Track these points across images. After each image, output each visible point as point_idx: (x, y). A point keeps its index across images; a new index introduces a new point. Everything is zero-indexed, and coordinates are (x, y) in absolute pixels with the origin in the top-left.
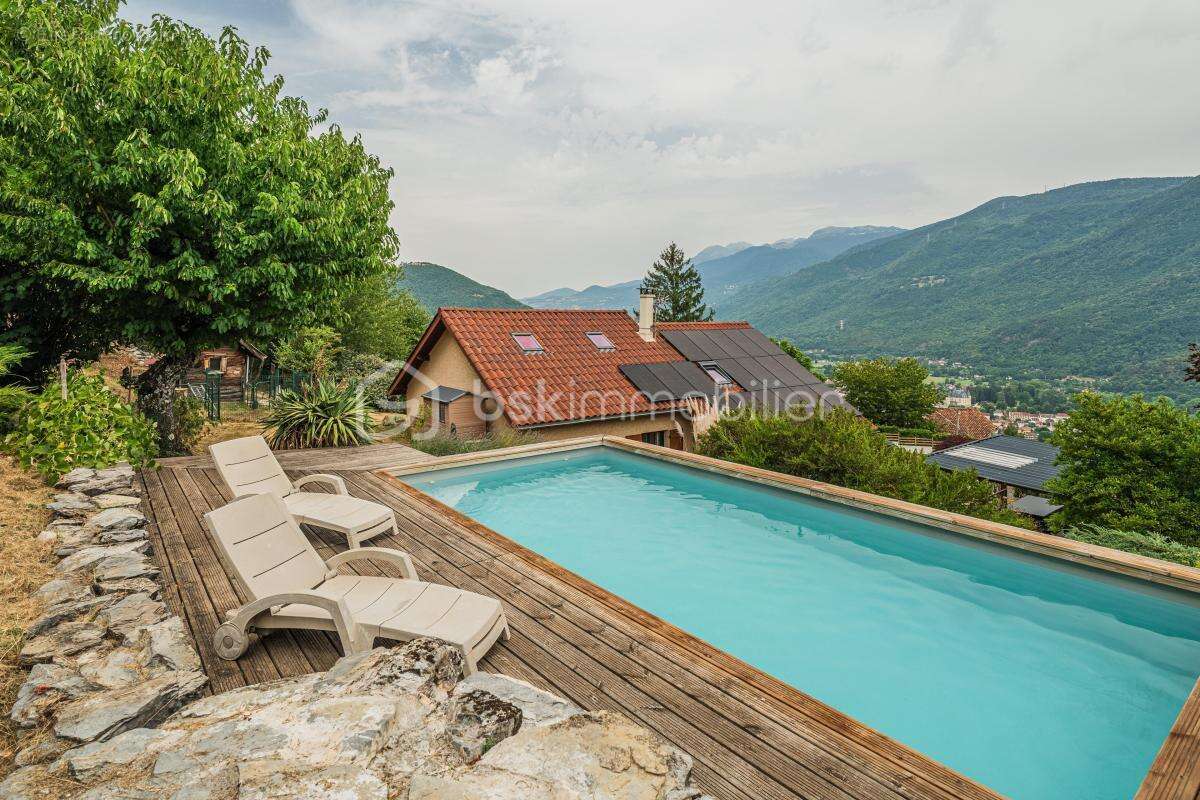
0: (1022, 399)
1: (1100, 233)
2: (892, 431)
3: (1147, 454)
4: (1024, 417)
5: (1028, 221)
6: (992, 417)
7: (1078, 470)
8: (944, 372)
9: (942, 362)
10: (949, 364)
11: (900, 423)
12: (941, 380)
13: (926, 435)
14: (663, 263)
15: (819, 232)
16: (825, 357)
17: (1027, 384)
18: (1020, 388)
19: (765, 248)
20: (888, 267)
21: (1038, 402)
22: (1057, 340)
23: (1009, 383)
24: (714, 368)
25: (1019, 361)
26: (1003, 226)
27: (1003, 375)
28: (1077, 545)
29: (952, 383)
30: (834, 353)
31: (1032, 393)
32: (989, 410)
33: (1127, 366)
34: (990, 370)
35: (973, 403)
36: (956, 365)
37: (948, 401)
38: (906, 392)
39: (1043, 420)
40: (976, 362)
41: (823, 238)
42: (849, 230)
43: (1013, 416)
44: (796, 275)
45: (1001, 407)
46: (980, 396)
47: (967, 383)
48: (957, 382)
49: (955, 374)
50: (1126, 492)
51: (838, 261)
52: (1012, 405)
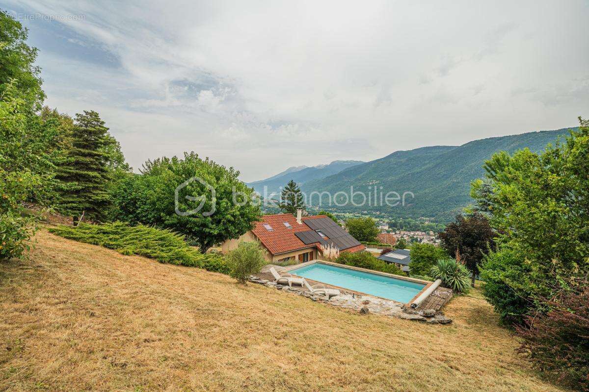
0: (405, 226)
1: (430, 165)
2: (365, 243)
3: (428, 257)
4: (406, 233)
5: (407, 160)
6: (396, 233)
7: (415, 261)
8: (379, 216)
9: (378, 213)
10: (381, 213)
11: (366, 240)
12: (378, 219)
13: (375, 245)
14: (289, 187)
15: (333, 162)
16: (336, 212)
17: (407, 220)
18: (405, 222)
19: (313, 168)
20: (359, 177)
21: (411, 227)
22: (417, 204)
23: (401, 220)
24: (320, 232)
25: (404, 212)
26: (399, 162)
27: (399, 217)
28: (411, 278)
29: (382, 221)
30: (339, 210)
31: (409, 224)
32: (394, 231)
33: (439, 214)
34: (395, 216)
35: (389, 228)
36: (383, 214)
37: (380, 227)
38: (368, 230)
39: (412, 233)
40: (390, 212)
41: (334, 164)
42: (344, 162)
43: (402, 233)
44: (325, 179)
45: (399, 229)
46: (392, 225)
47: (387, 221)
48: (383, 220)
49: (382, 217)
50: (424, 266)
51: (340, 174)
52: (402, 228)
